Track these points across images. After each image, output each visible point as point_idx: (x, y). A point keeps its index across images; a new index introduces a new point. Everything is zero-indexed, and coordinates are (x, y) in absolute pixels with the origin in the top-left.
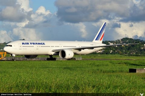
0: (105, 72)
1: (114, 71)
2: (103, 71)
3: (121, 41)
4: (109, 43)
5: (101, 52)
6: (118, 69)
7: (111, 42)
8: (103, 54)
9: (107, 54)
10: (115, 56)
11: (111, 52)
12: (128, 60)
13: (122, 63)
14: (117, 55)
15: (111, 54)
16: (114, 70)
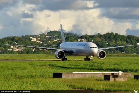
0: (21, 77)
1: (33, 77)
2: (17, 76)
3: (48, 36)
4: (31, 38)
5: (20, 50)
6: (38, 74)
7: (34, 37)
8: (23, 53)
9: (27, 53)
10: (39, 56)
11: (33, 51)
12: (54, 61)
13: (46, 66)
14: (41, 54)
15: (34, 53)
16: (33, 74)
